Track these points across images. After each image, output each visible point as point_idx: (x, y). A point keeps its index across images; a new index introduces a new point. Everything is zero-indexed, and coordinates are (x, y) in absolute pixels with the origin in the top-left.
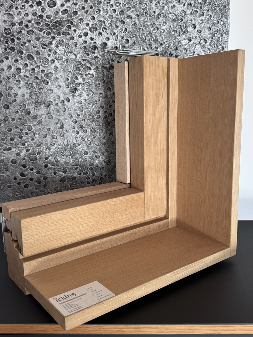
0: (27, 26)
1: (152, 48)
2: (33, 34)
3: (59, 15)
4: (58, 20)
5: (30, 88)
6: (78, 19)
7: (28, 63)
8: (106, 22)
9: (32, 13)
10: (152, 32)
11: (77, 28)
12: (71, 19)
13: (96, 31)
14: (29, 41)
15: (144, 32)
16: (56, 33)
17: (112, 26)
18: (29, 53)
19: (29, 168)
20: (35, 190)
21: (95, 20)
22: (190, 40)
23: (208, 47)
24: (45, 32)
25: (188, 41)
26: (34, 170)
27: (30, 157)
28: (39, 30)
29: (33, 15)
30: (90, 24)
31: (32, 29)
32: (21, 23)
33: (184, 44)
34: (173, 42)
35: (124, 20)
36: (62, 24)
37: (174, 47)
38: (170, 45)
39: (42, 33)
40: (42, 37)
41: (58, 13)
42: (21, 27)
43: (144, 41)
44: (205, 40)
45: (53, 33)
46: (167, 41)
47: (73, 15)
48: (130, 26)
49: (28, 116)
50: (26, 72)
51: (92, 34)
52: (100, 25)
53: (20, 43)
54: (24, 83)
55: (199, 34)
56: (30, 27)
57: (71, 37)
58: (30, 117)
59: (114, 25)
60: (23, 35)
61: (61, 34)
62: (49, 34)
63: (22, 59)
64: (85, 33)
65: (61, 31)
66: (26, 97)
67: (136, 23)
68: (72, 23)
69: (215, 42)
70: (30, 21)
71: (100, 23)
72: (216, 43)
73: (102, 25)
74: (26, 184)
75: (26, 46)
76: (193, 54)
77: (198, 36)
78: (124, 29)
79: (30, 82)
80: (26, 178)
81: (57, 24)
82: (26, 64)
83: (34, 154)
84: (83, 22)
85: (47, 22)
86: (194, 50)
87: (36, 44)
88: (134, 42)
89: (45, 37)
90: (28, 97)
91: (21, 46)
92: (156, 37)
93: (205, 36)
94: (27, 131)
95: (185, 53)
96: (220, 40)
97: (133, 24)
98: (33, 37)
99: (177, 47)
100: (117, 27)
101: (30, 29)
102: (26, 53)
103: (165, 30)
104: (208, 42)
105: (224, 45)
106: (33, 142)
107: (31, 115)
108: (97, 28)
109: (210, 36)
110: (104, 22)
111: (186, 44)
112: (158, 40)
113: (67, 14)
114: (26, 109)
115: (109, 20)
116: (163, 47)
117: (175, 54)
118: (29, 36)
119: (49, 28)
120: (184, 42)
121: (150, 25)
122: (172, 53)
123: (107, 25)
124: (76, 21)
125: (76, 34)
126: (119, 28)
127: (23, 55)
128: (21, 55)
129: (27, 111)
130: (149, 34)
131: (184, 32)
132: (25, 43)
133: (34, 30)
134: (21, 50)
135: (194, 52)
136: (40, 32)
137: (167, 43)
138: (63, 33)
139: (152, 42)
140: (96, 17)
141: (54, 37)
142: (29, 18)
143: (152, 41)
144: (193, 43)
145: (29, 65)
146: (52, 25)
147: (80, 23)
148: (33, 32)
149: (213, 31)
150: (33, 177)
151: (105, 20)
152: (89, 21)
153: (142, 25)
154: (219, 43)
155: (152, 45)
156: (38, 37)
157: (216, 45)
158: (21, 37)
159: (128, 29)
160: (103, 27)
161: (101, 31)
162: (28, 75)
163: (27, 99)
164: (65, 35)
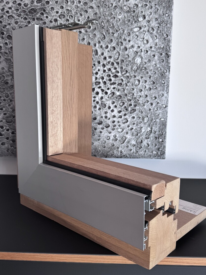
0: (8, 12)
1: (109, 33)
2: (13, 19)
3: (34, 4)
4: (34, 8)
5: (8, 63)
6: (50, 8)
7: (7, 42)
8: (72, 11)
9: (13, 1)
10: (109, 20)
11: (49, 15)
12: (44, 8)
13: (64, 18)
14: (9, 24)
15: (103, 20)
16: (32, 19)
17: (77, 15)
18: (9, 34)
19: (5, 129)
20: (10, 147)
21: (63, 9)
22: (140, 28)
23: (155, 34)
24: (22, 17)
25: (139, 29)
26: (10, 131)
27: (7, 120)
28: (18, 16)
29: (13, 3)
30: (60, 12)
31: (12, 15)
32: (3, 9)
33: (135, 31)
34: (126, 29)
35: (87, 10)
36: (36, 11)
37: (127, 33)
38: (124, 31)
39: (20, 18)
40: (20, 21)
41: (34, 2)
42: (3, 12)
43: (103, 28)
44: (152, 28)
45: (29, 18)
46: (121, 28)
47: (45, 4)
48: (92, 14)
49: (6, 86)
50: (5, 50)
51: (61, 20)
52: (68, 13)
53: (2, 25)
54: (4, 59)
55: (148, 23)
56: (11, 13)
57: (44, 22)
58: (8, 86)
59: (79, 14)
60: (5, 19)
61: (36, 19)
62: (25, 19)
63: (3, 39)
64: (55, 19)
65: (36, 17)
66: (5, 70)
67: (97, 13)
68: (44, 11)
69: (160, 31)
70: (10, 8)
71: (67, 11)
72: (162, 32)
73: (69, 13)
74: (3, 142)
75: (6, 29)
76: (142, 40)
77: (147, 25)
78: (87, 17)
79: (9, 58)
80: (3, 137)
81: (32, 11)
82: (6, 43)
83: (10, 118)
84: (53, 10)
85: (24, 9)
86: (144, 36)
87: (14, 27)
88: (95, 28)
89: (22, 22)
90: (7, 70)
91: (2, 28)
92: (113, 25)
93: (153, 25)
94: (5, 98)
95: (136, 38)
96: (165, 29)
97: (95, 13)
98: (13, 21)
99: (130, 33)
100: (81, 15)
101: (10, 15)
102: (7, 34)
103: (121, 19)
104: (156, 30)
105: (168, 33)
106: (10, 108)
107: (9, 85)
108: (65, 16)
109: (156, 25)
110: (71, 11)
111: (137, 31)
112: (114, 27)
113: (41, 4)
114: (5, 80)
115: (75, 9)
116: (119, 33)
117: (128, 39)
118: (9, 20)
119: (26, 14)
120: (136, 30)
121: (108, 15)
122: (126, 38)
123: (73, 14)
124: (48, 9)
125: (47, 20)
126: (83, 16)
127: (4, 36)
128: (2, 36)
129: (5, 81)
130: (107, 22)
131: (136, 21)
132: (6, 26)
133: (14, 15)
134: (2, 31)
135: (144, 38)
136: (18, 18)
137: (122, 30)
138: (37, 19)
139: (110, 29)
140: (64, 6)
141: (30, 21)
142: (10, 5)
143: (109, 27)
144: (143, 31)
145: (8, 44)
146: (28, 11)
147: (51, 11)
148: (13, 17)
149: (160, 21)
150: (9, 136)
151: (71, 10)
152: (59, 9)
153: (102, 15)
154: (164, 32)
155: (109, 31)
156: (17, 21)
157: (161, 33)
158: (2, 21)
159: (90, 17)
160: (70, 14)
161: (68, 18)
162: (7, 52)
163: (6, 71)
164: (39, 20)
